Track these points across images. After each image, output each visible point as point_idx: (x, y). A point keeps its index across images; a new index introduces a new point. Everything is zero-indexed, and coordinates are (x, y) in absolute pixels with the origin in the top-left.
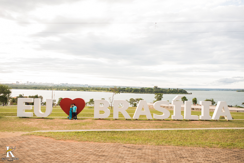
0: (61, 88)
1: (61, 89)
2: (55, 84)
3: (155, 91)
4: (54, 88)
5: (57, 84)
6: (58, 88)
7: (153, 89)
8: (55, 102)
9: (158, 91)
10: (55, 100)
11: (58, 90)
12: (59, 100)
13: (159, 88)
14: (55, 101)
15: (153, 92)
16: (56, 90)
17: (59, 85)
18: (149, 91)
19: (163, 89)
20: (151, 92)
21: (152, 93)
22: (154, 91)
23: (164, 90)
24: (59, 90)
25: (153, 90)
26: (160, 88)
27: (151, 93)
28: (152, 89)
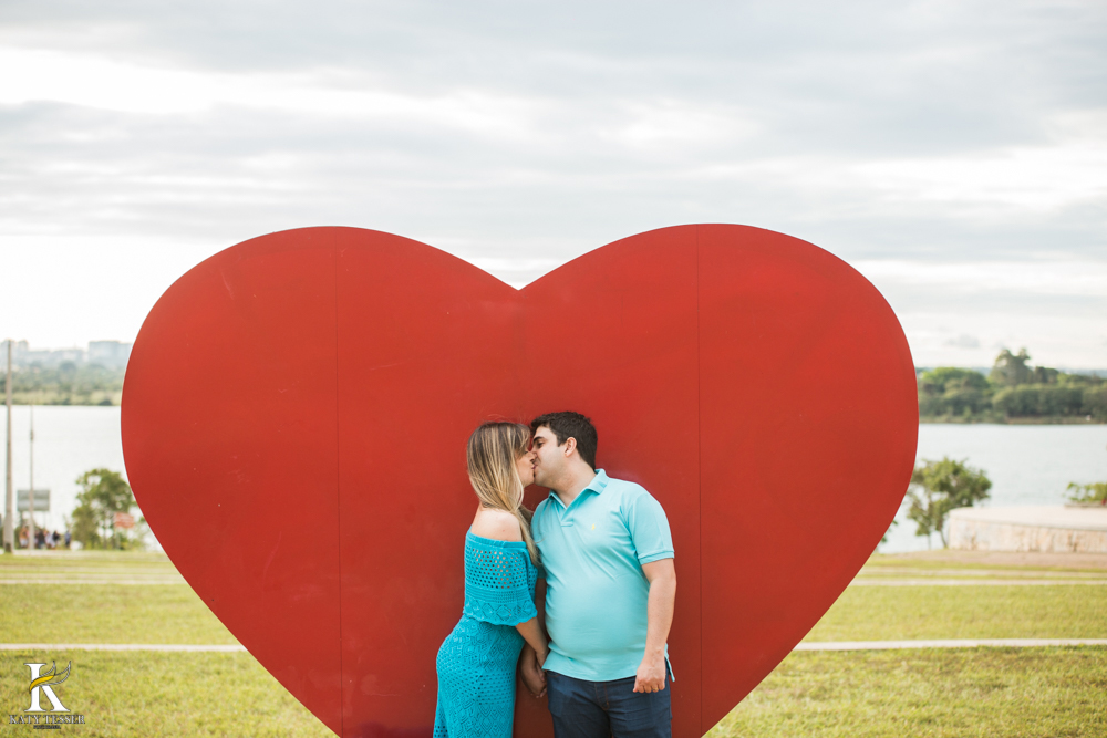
0: (97, 388)
1: (98, 396)
2: (46, 352)
3: (1008, 400)
4: (37, 387)
5: (60, 352)
6: (67, 389)
7: (988, 377)
8: (45, 509)
9: (1035, 395)
10: (44, 496)
11: (67, 403)
12: (81, 489)
13: (1041, 370)
14: (40, 499)
15: (989, 406)
16: (55, 403)
17: (79, 352)
18: (947, 403)
19: (1079, 378)
20: (967, 412)
21: (980, 421)
22: (999, 396)
23: (1094, 389)
24: (83, 404)
25: (987, 385)
26: (1054, 372)
27: (968, 421)
28: (975, 380)
